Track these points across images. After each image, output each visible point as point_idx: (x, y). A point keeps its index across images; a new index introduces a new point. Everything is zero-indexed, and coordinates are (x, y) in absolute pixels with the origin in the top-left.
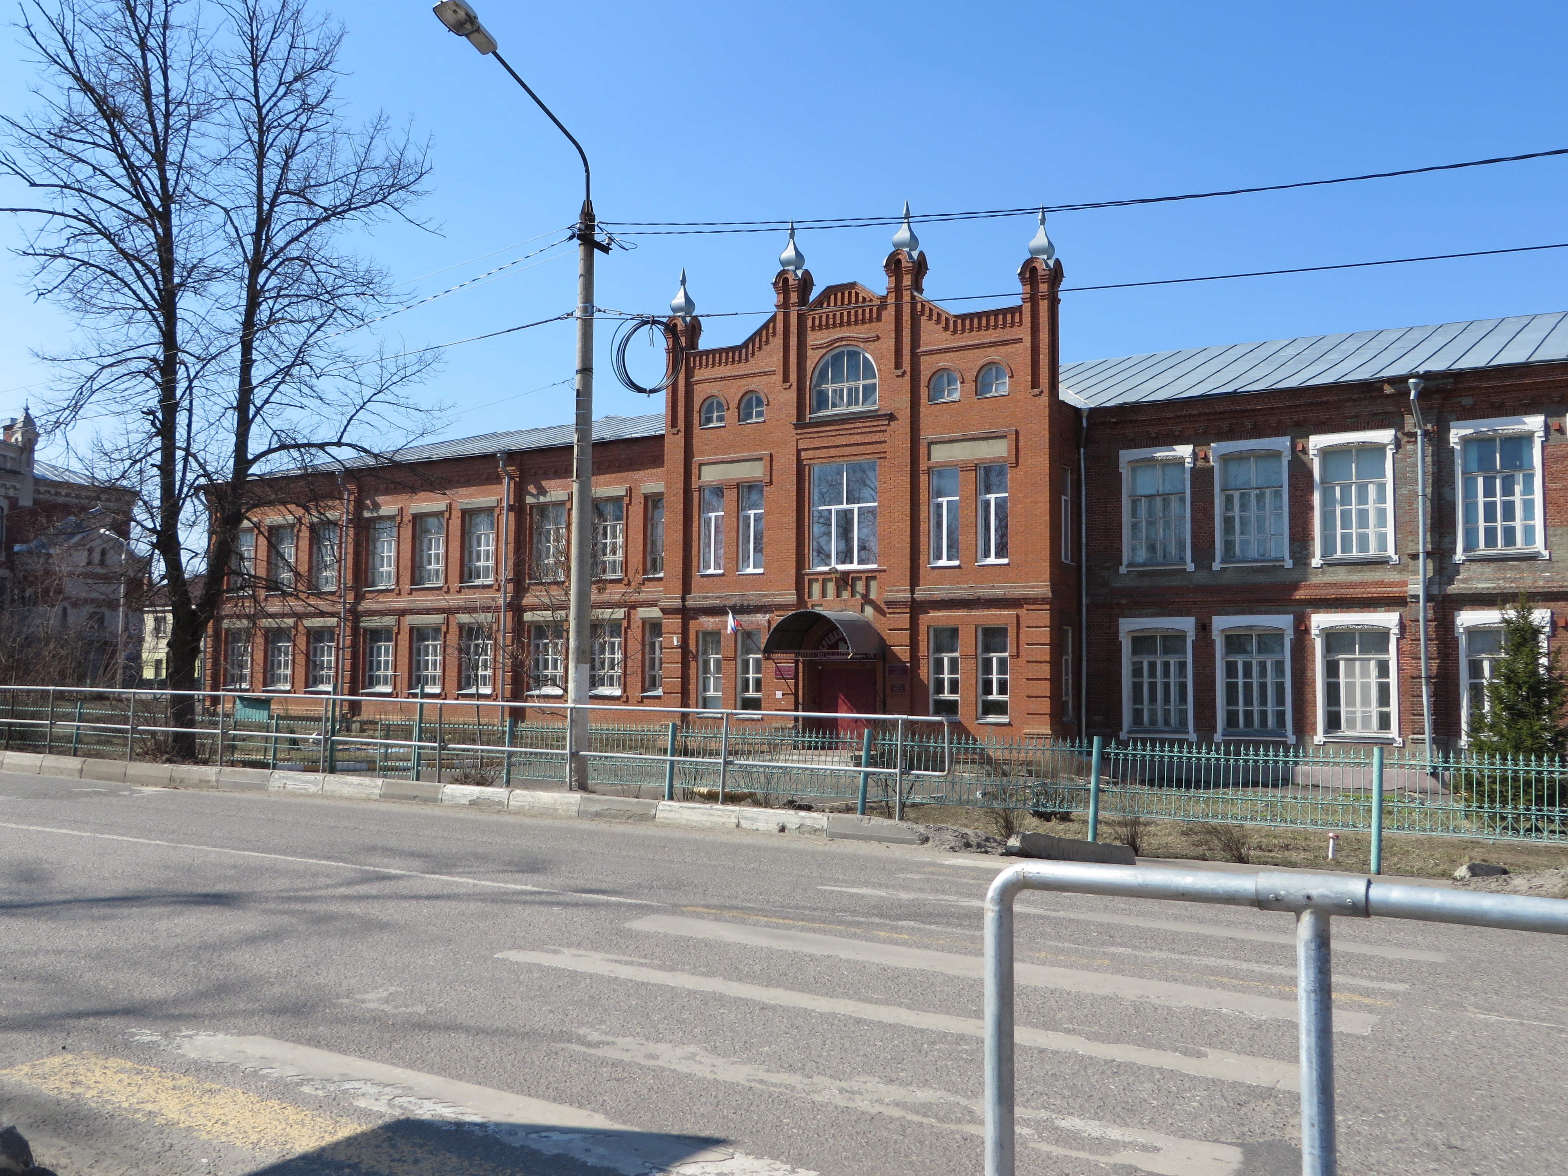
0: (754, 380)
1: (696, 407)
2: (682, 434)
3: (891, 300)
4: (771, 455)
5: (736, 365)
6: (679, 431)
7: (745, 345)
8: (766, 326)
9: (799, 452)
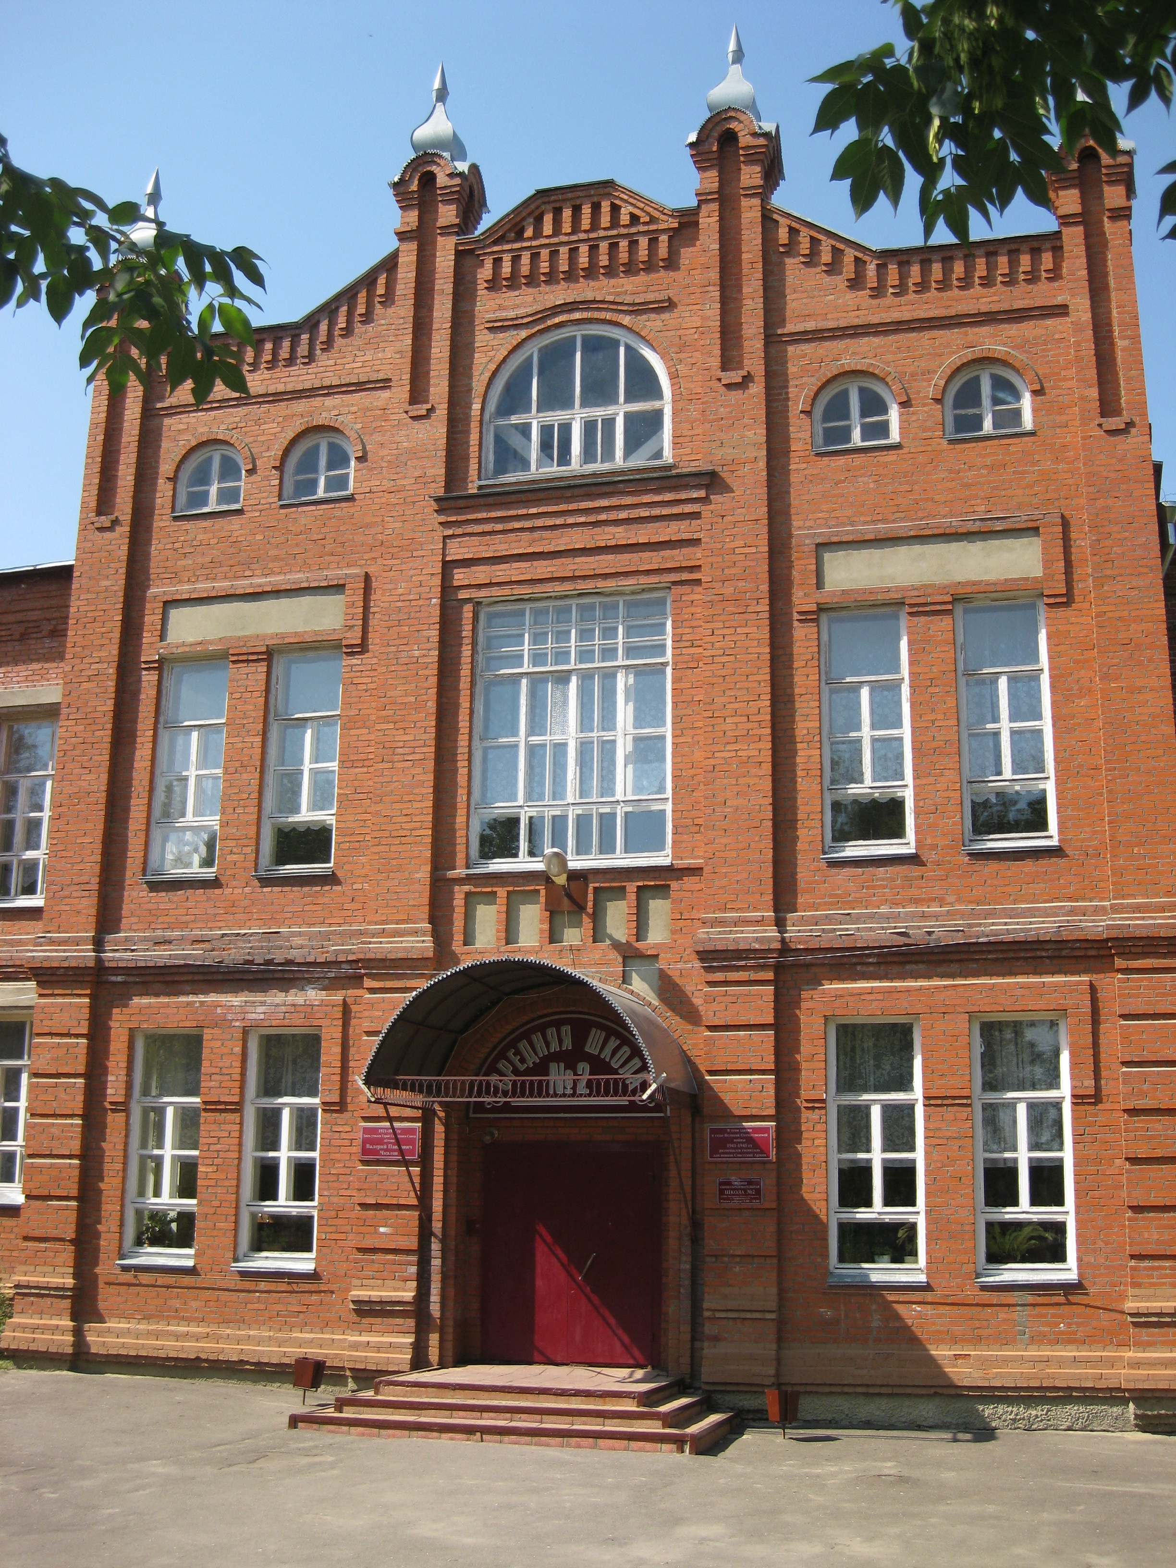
0: (329, 401)
1: (166, 468)
2: (124, 529)
3: (709, 220)
4: (367, 577)
5: (281, 372)
6: (116, 522)
7: (311, 322)
8: (368, 280)
9: (448, 567)
